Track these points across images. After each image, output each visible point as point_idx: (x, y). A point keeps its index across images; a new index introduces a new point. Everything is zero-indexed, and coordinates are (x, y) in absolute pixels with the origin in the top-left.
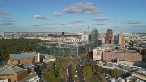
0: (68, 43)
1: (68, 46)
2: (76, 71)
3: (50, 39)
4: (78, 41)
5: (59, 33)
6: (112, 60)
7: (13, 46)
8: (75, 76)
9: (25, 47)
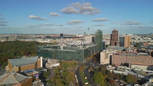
0: (71, 46)
1: (72, 49)
2: (86, 78)
3: (48, 41)
4: (83, 43)
5: (57, 34)
6: (122, 63)
7: (9, 49)
8: (86, 83)
9: (23, 50)
